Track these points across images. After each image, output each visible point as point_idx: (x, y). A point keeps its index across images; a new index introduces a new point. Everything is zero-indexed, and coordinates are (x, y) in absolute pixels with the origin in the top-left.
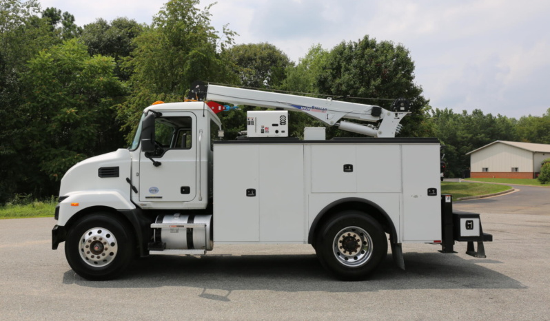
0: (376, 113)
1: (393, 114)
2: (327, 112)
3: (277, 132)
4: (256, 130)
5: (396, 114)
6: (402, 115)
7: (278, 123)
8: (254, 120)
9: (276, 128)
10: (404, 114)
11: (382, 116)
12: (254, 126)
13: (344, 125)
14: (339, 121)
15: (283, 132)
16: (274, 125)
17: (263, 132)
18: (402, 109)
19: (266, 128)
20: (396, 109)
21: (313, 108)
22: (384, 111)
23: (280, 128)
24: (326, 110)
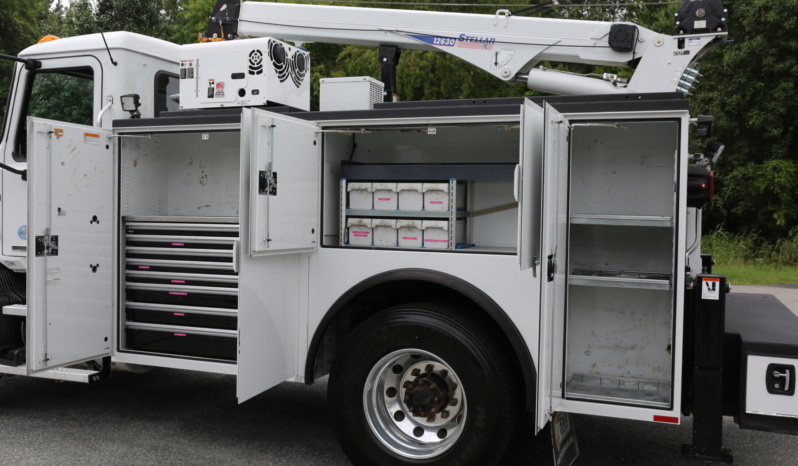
0: (622, 40)
1: (671, 41)
2: (496, 48)
3: (242, 93)
4: (197, 91)
5: (681, 44)
6: (696, 45)
7: (245, 70)
8: (194, 66)
9: (240, 84)
10: (707, 39)
11: (640, 50)
12: (193, 80)
13: (539, 77)
14: (525, 70)
15: (255, 92)
16: (236, 76)
17: (211, 96)
18: (700, 24)
19: (219, 85)
20: (680, 28)
21: (461, 39)
22: (646, 34)
23: (251, 82)
24: (493, 41)
